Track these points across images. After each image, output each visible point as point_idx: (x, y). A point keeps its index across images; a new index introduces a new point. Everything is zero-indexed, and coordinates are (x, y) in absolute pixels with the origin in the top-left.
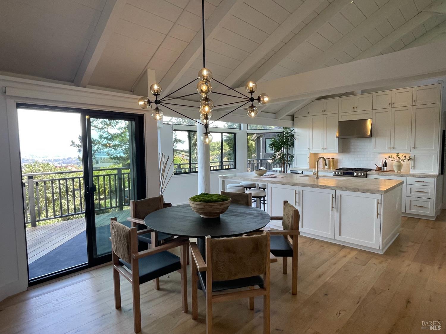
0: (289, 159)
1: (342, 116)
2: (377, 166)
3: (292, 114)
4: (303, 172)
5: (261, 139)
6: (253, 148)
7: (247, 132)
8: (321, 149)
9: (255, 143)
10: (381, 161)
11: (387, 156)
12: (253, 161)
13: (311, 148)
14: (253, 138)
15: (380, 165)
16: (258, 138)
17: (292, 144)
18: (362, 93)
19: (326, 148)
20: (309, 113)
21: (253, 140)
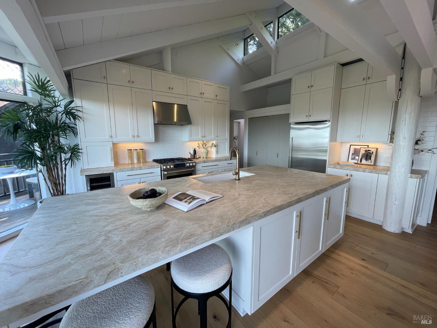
1: (156, 95)
2: (190, 153)
4: (115, 173)
8: (131, 137)
10: (192, 148)
13: (114, 135)
19: (138, 136)
20: (104, 77)
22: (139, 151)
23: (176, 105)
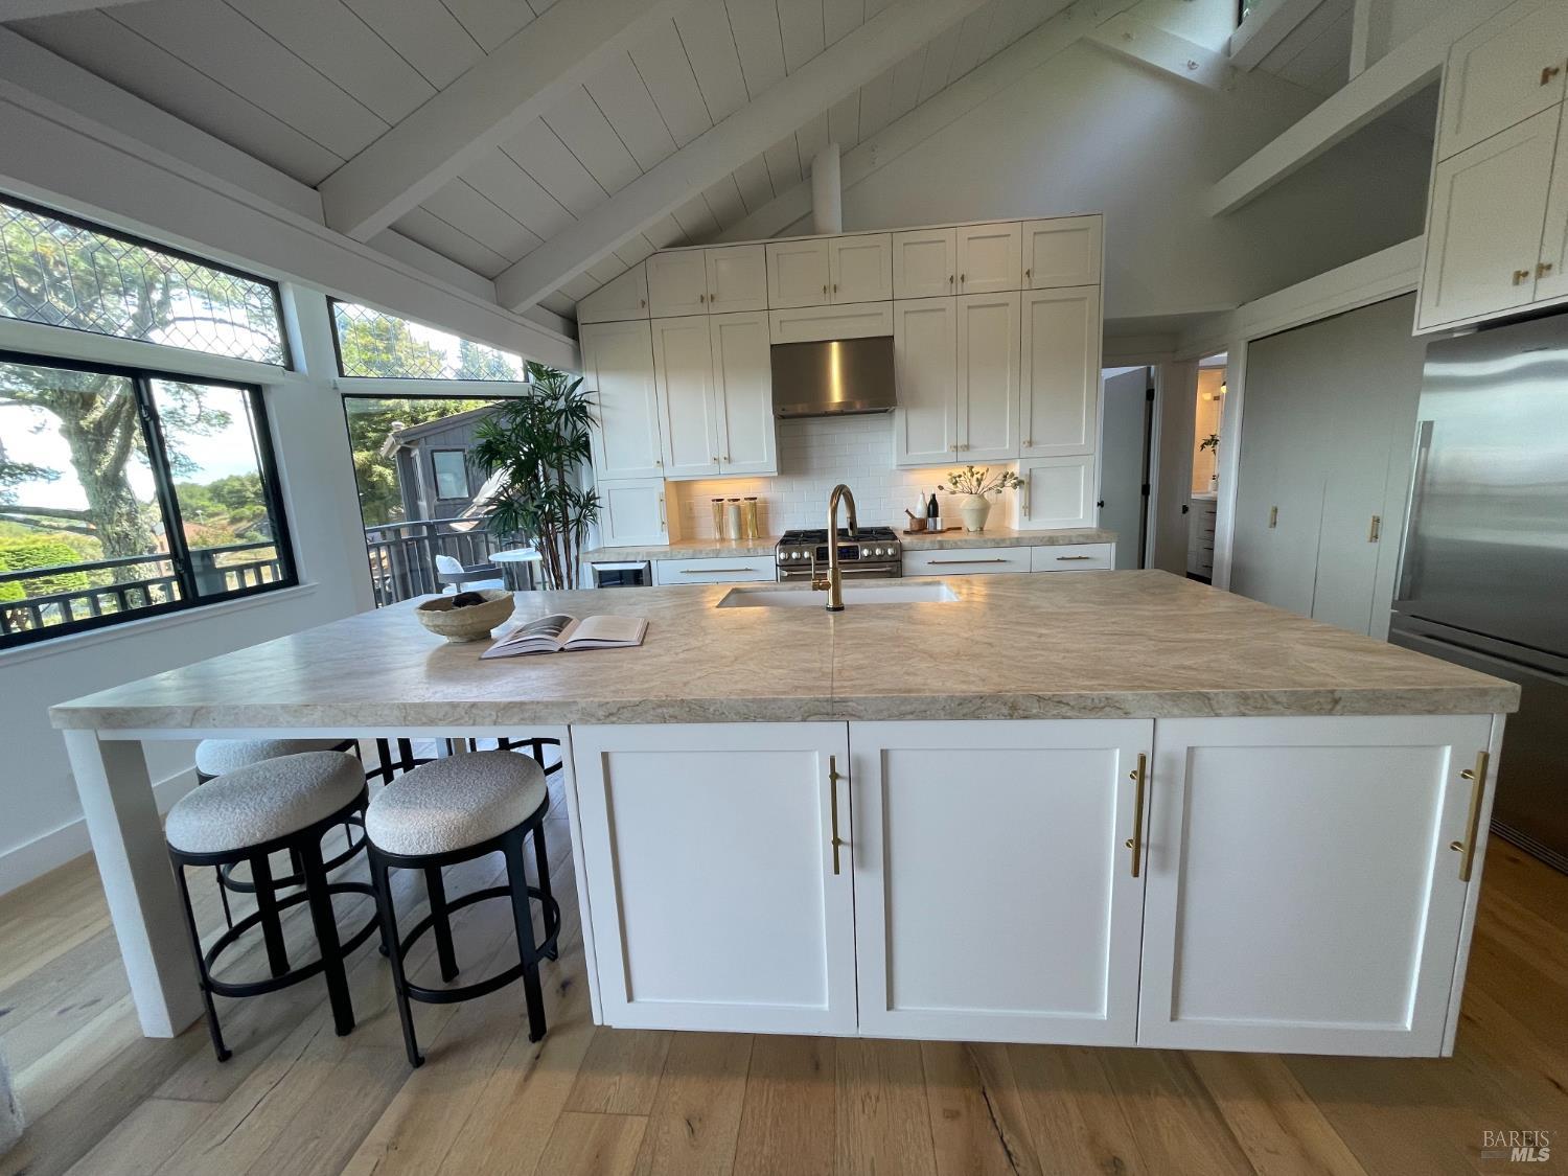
0: (572, 513)
1: (781, 322)
2: (909, 514)
3: (564, 304)
4: (653, 563)
5: (416, 453)
6: (390, 490)
7: (336, 388)
8: (709, 462)
9: (395, 471)
10: (921, 496)
11: (941, 477)
12: (397, 531)
13: (667, 459)
14: (383, 451)
15: (920, 511)
16: (405, 452)
17: (582, 446)
18: (843, 231)
19: (729, 459)
20: (643, 303)
21: (385, 463)
22: (743, 504)
23: (835, 346)
